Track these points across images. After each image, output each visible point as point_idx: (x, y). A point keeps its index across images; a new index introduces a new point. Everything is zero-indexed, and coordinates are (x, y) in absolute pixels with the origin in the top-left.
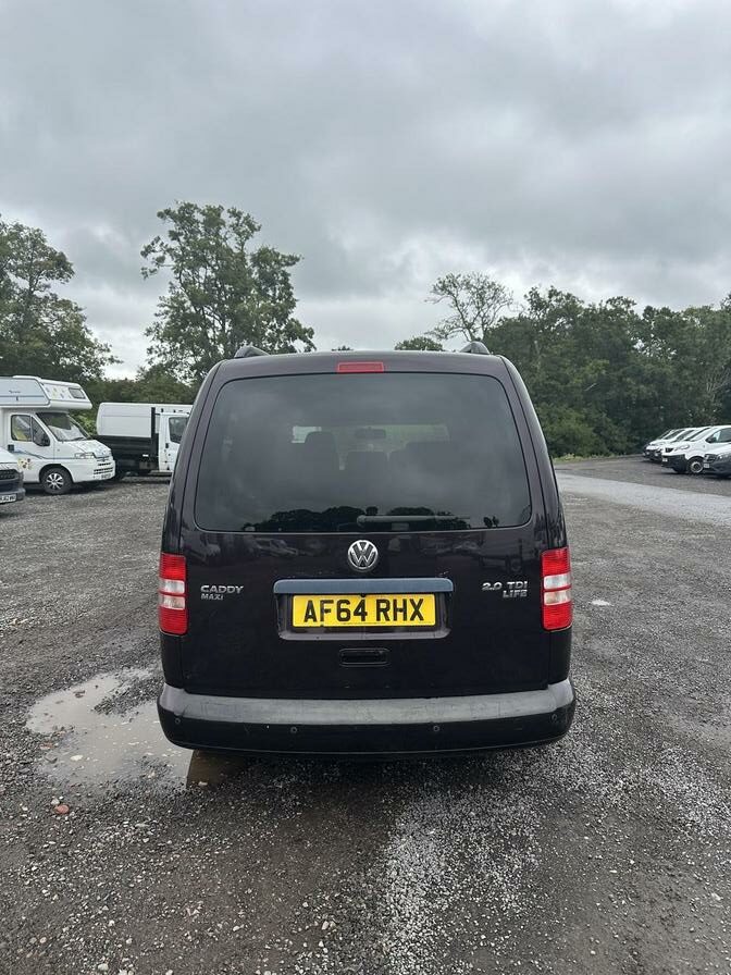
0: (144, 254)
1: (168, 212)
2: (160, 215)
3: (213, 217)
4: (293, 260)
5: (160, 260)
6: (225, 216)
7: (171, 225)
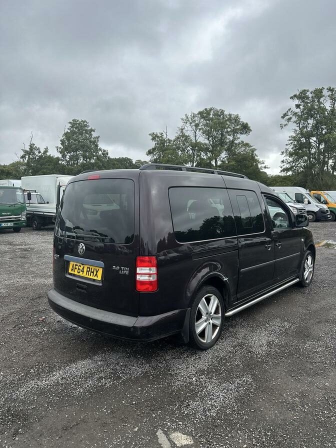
0: (283, 117)
1: (295, 96)
2: (291, 98)
3: (318, 93)
5: (289, 119)
7: (297, 102)
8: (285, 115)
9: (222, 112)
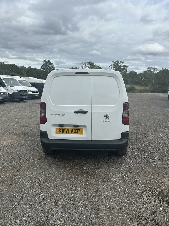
0: (110, 67)
1: (113, 62)
2: (112, 62)
3: (118, 61)
4: (128, 67)
5: (112, 68)
6: (120, 61)
7: (113, 63)
8: (110, 66)
9: (94, 63)
